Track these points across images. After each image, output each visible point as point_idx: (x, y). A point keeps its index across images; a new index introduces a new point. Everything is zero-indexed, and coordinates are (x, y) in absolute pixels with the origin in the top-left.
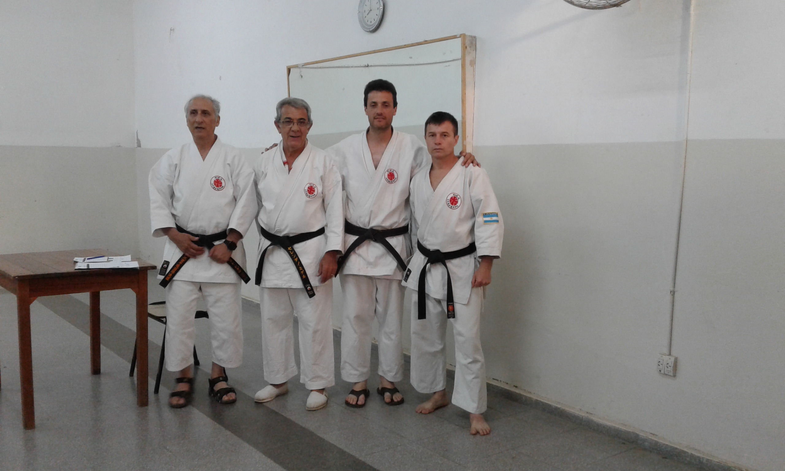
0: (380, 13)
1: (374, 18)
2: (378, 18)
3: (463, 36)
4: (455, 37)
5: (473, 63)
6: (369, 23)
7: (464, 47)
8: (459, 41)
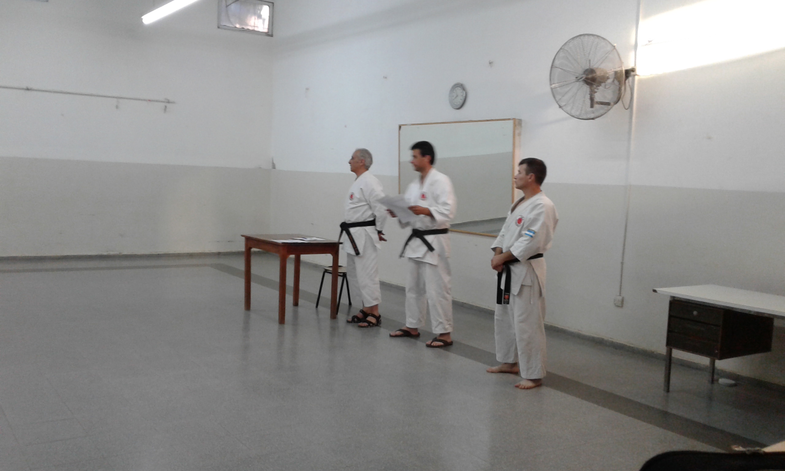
0: (463, 98)
1: (459, 100)
2: (461, 102)
3: (514, 119)
4: (509, 119)
5: (520, 134)
6: (456, 104)
7: (515, 125)
8: (511, 123)
